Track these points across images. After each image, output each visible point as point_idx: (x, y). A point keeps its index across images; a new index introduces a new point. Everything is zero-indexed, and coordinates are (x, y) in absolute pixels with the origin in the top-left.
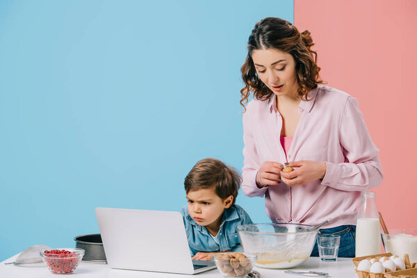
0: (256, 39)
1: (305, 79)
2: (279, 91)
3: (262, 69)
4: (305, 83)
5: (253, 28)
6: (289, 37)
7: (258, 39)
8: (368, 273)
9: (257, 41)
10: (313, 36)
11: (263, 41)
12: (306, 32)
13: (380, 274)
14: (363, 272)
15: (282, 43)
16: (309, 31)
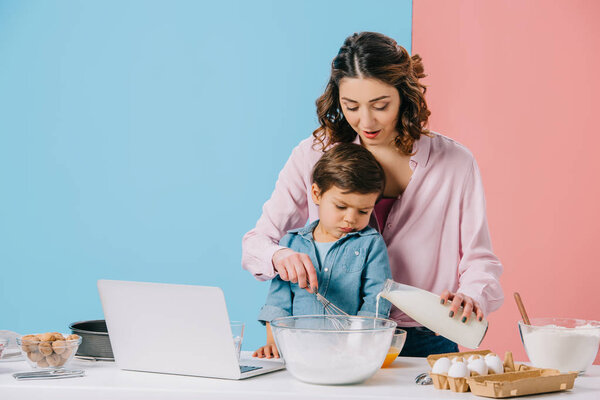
0: (348, 62)
1: (411, 124)
2: (372, 138)
3: (352, 106)
4: (410, 129)
5: (342, 44)
6: (397, 63)
7: (352, 63)
8: (445, 378)
9: (350, 66)
10: (424, 63)
11: (361, 66)
12: (416, 57)
13: (461, 379)
14: (439, 375)
15: (388, 72)
16: (420, 56)
